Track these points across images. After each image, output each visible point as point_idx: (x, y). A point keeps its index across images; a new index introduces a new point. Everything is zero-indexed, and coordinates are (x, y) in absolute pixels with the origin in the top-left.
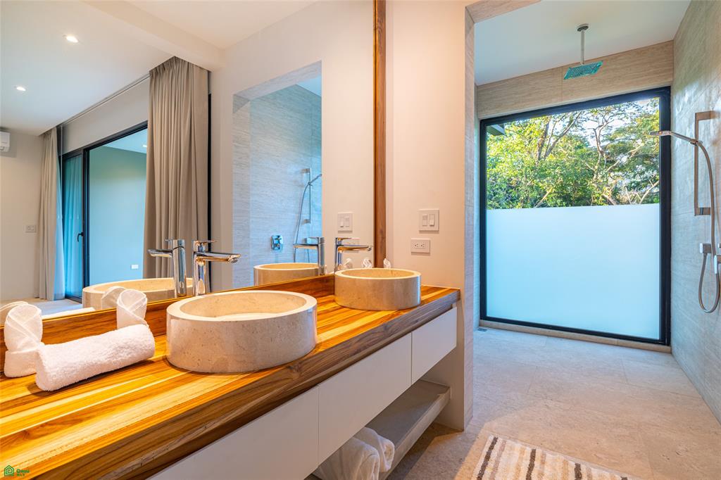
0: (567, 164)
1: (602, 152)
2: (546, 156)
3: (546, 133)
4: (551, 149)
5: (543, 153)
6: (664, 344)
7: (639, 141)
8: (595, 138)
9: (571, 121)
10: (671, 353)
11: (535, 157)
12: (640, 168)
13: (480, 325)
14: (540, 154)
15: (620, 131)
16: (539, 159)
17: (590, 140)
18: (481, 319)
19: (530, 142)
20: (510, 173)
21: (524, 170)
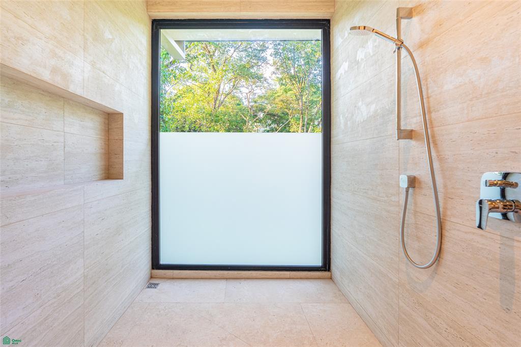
0: (232, 113)
1: (250, 109)
2: (219, 106)
3: (218, 91)
4: (222, 103)
5: (217, 105)
6: (325, 271)
7: (269, 106)
8: (247, 100)
9: (234, 85)
10: (331, 278)
11: (212, 107)
12: (269, 122)
13: (152, 277)
14: (215, 104)
15: (260, 97)
16: (215, 108)
17: (244, 101)
18: (153, 268)
19: (208, 95)
20: (196, 116)
21: (204, 115)
